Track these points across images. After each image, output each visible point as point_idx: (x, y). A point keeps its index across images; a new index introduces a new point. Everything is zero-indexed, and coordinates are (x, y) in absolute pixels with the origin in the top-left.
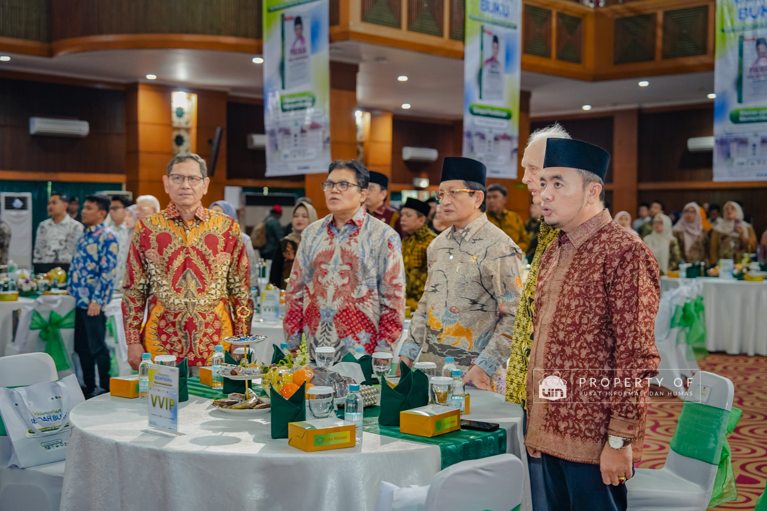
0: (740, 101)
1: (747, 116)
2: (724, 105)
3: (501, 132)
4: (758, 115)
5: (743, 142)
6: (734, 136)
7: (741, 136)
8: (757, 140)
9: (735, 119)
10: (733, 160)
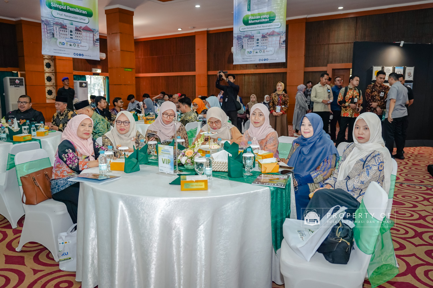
0: (249, 10)
1: (253, 20)
2: (239, 12)
3: (83, 26)
4: (260, 19)
5: (251, 37)
6: (246, 33)
7: (249, 33)
8: (259, 36)
9: (246, 23)
10: (245, 50)
